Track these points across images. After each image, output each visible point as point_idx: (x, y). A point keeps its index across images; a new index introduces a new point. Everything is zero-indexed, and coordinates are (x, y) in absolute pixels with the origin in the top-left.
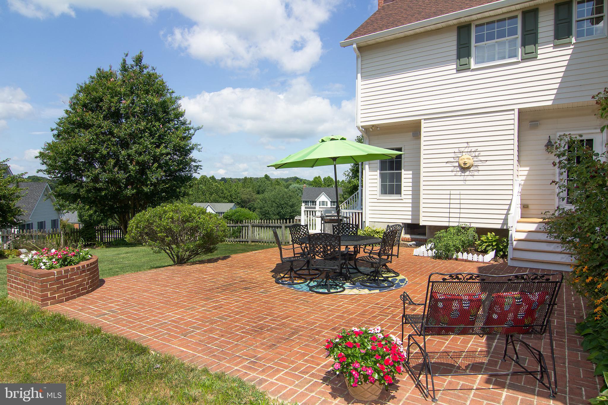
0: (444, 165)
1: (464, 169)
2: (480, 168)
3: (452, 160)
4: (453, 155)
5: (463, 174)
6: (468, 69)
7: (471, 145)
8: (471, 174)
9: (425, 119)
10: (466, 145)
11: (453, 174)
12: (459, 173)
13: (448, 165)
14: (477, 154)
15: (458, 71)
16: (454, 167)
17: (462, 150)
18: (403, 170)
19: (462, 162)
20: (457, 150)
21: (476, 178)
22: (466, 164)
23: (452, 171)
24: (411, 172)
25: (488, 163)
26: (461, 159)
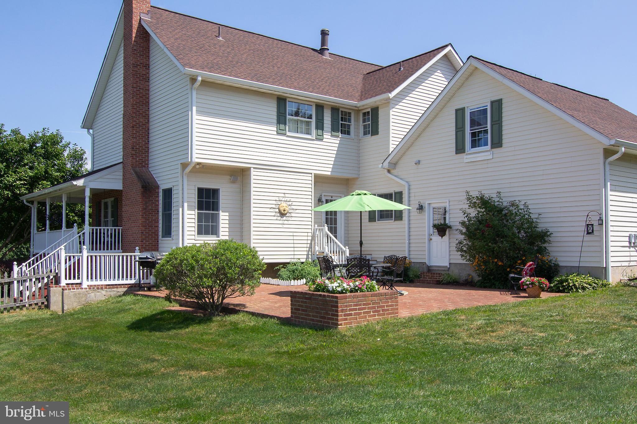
0: (268, 210)
1: (282, 214)
2: (293, 215)
3: (274, 206)
4: (274, 202)
5: (282, 219)
6: (284, 134)
7: (287, 195)
8: (287, 219)
9: (254, 168)
10: (283, 195)
11: (275, 218)
12: (279, 218)
13: (271, 210)
14: (290, 203)
15: (278, 134)
16: (276, 212)
17: (281, 199)
18: (221, 211)
19: (282, 209)
20: (277, 199)
21: (290, 222)
22: (285, 211)
23: (274, 216)
24: (227, 214)
25: (297, 211)
26: (282, 207)
